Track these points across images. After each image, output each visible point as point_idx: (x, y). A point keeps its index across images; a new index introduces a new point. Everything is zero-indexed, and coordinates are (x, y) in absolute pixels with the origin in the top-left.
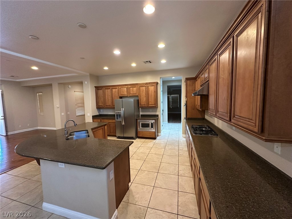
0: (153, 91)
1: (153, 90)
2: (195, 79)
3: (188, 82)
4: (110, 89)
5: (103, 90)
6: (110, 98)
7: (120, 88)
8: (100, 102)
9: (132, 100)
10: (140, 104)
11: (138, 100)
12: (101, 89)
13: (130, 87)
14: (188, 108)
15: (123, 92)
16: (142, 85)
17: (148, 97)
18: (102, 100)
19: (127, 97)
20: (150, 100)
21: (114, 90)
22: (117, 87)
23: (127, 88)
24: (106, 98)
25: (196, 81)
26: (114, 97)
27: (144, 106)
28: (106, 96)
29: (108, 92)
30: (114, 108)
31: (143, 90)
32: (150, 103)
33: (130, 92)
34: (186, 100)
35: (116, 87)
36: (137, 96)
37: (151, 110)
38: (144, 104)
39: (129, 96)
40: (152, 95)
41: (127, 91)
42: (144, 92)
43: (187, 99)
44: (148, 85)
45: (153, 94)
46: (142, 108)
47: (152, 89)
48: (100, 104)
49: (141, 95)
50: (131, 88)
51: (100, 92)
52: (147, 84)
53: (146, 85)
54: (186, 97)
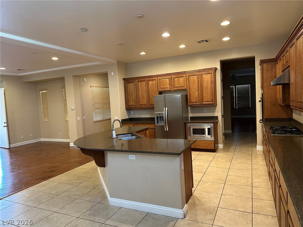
0: (210, 82)
1: (210, 79)
2: (275, 61)
3: (265, 65)
4: (145, 81)
5: (136, 83)
6: (145, 95)
7: (160, 79)
8: (131, 100)
9: (179, 96)
10: (190, 101)
11: (187, 96)
12: (132, 82)
13: (174, 78)
14: (265, 104)
15: (164, 85)
16: (192, 73)
17: (202, 90)
18: (134, 98)
19: (169, 92)
20: (205, 95)
21: (151, 83)
22: (156, 78)
23: (169, 78)
24: (140, 95)
25: (277, 63)
26: (150, 92)
27: (195, 103)
28: (140, 92)
29: (142, 86)
30: (153, 108)
31: (194, 81)
32: (205, 100)
33: (174, 85)
34: (262, 93)
35: (154, 78)
36: (185, 90)
37: (206, 109)
38: (196, 100)
39: (172, 90)
40: (207, 88)
41: (170, 84)
42: (196, 83)
43: (263, 91)
44: (201, 73)
45: (209, 86)
46: (193, 107)
47: (207, 78)
48: (132, 103)
49: (191, 87)
50: (176, 79)
51: (131, 86)
52: (200, 71)
53: (198, 73)
54: (262, 87)
